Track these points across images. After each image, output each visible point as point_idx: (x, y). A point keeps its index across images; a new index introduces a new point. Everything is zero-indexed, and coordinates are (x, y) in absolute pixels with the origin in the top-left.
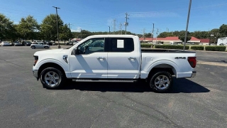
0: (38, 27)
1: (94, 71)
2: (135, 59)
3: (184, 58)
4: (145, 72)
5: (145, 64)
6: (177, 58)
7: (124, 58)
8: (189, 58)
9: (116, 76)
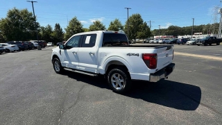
0: (122, 28)
1: (73, 63)
2: (94, 54)
3: (138, 55)
4: (102, 68)
5: (101, 59)
6: (129, 55)
7: (86, 53)
8: (143, 55)
9: (83, 69)
